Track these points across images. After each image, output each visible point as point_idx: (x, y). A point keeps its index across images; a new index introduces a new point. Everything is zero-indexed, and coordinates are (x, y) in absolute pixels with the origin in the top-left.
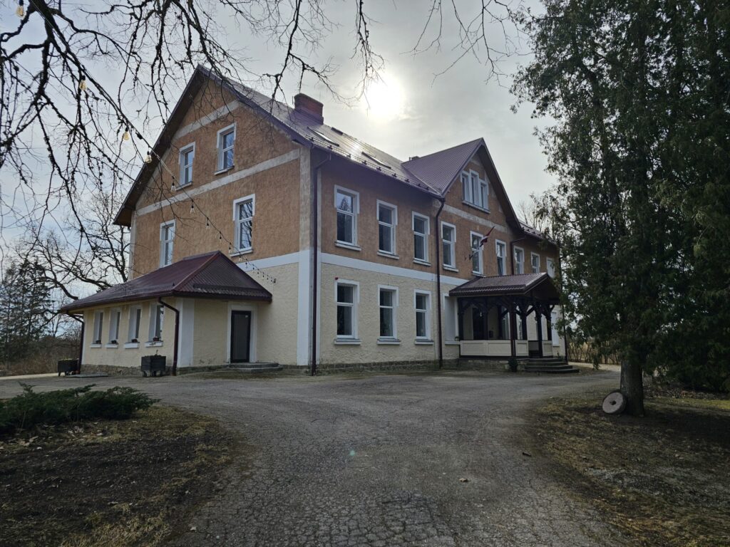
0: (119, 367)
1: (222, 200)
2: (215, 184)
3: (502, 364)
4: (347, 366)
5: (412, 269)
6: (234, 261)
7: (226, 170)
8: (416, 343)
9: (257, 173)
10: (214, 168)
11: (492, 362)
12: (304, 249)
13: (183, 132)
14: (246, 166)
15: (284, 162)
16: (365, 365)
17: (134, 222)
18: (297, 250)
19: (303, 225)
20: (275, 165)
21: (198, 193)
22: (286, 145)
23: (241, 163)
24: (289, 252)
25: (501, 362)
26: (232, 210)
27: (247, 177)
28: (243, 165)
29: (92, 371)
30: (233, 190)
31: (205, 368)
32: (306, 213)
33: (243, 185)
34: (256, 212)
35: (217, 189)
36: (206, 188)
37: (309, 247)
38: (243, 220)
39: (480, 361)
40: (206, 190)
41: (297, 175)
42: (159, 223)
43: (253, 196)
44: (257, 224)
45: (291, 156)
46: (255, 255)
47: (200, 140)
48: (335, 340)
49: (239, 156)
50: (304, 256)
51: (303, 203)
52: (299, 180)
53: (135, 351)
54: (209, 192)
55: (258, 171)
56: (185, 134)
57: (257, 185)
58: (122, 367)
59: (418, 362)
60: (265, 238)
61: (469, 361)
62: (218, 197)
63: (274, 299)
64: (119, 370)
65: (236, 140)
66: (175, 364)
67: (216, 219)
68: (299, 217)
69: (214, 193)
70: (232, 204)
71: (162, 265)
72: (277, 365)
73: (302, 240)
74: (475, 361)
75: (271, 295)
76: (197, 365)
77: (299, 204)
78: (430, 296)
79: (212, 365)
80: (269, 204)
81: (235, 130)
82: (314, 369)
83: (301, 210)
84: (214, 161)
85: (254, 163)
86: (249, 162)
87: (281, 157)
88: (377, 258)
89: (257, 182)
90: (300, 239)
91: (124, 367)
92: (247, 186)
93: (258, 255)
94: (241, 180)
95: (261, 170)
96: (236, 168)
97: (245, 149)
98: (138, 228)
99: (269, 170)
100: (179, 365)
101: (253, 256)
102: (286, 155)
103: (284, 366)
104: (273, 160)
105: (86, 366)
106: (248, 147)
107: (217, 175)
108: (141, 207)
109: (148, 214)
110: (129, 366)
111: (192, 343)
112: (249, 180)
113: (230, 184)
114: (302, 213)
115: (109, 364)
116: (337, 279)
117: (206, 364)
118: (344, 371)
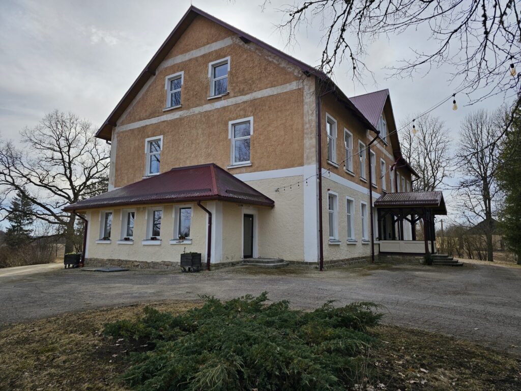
0: (136, 261)
1: (215, 121)
2: (207, 107)
3: (416, 259)
4: (335, 262)
5: (359, 184)
6: (231, 172)
7: (220, 96)
8: (363, 243)
9: (255, 99)
10: (206, 93)
11: (408, 258)
12: (309, 164)
13: (169, 63)
14: (242, 92)
15: (285, 91)
16: (342, 261)
17: (115, 137)
18: (302, 165)
19: (308, 143)
20: (275, 93)
21: (188, 114)
22: (288, 76)
23: (237, 90)
24: (293, 166)
25: (416, 257)
26: (227, 130)
27: (244, 102)
28: (239, 91)
29: (100, 265)
30: (229, 113)
31: (229, 263)
32: (311, 134)
33: (239, 109)
34: (254, 132)
35: (210, 111)
36: (197, 110)
37: (315, 162)
38: (238, 138)
39: (398, 257)
40: (197, 112)
41: (300, 102)
42: (144, 138)
43: (251, 119)
44: (255, 142)
45: (294, 86)
46: (253, 168)
47: (189, 70)
48: (329, 241)
49: (234, 85)
50: (310, 170)
51: (308, 126)
52: (303, 106)
53: (157, 248)
54: (200, 113)
55: (256, 98)
56: (173, 64)
57: (255, 109)
58: (139, 262)
59: (363, 258)
60: (265, 154)
61: (388, 256)
62: (212, 118)
63: (276, 204)
64: (136, 264)
65: (231, 72)
66: (209, 260)
67: (209, 137)
68: (303, 136)
69: (207, 114)
70: (228, 124)
71: (148, 174)
72: (282, 261)
73: (307, 157)
74: (393, 256)
75: (274, 202)
76: (225, 261)
77: (303, 126)
78: (367, 206)
79: (234, 261)
80: (269, 125)
81: (229, 62)
82: (322, 265)
83: (305, 131)
84: (207, 88)
85: (251, 90)
86: (246, 89)
87: (281, 87)
88: (345, 174)
89: (255, 107)
90: (305, 155)
91: (142, 262)
92: (244, 110)
93: (258, 167)
94: (237, 105)
95: (260, 97)
96: (232, 94)
97: (240, 79)
98: (119, 142)
99: (268, 97)
100: (213, 261)
101: (251, 169)
102: (288, 85)
103: (290, 262)
104: (273, 88)
105: (91, 260)
106: (244, 77)
107: (209, 100)
108: (123, 124)
109: (130, 130)
110: (149, 261)
111: (222, 241)
112: (245, 105)
113: (224, 108)
114: (306, 133)
115: (122, 258)
116: (329, 190)
117: (230, 260)
118: (333, 266)
